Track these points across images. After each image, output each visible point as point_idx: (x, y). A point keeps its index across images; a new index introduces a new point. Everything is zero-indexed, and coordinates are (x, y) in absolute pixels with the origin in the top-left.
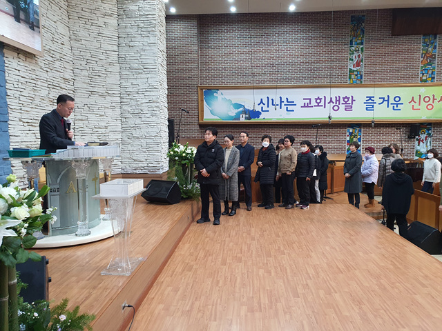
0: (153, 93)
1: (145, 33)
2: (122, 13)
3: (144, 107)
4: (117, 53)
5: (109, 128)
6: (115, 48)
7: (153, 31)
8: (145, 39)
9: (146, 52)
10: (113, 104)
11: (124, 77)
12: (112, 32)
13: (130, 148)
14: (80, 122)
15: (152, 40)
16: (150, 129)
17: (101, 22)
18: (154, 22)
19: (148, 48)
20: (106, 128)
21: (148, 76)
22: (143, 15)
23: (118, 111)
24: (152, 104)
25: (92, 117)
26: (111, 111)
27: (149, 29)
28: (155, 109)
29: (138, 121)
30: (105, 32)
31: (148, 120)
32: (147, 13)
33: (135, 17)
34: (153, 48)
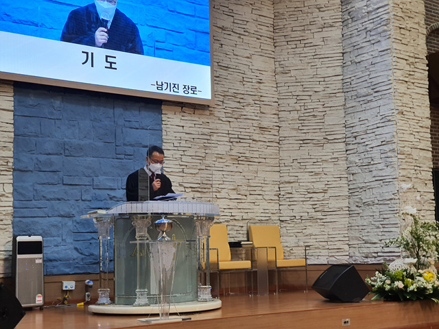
0: (386, 130)
1: (374, 37)
2: (347, 17)
3: (376, 153)
4: (341, 77)
5: (329, 191)
6: (339, 71)
7: (385, 31)
8: (376, 47)
9: (377, 67)
10: (336, 155)
11: (350, 111)
12: (332, 49)
13: (360, 221)
14: (287, 185)
15: (384, 45)
16: (385, 189)
17: (317, 39)
18: (386, 17)
19: (378, 59)
20: (325, 191)
21: (380, 102)
22: (371, 12)
23: (343, 164)
24: (386, 148)
25: (305, 177)
26: (331, 165)
27: (380, 30)
28: (389, 154)
29: (369, 178)
30: (324, 51)
31: (381, 173)
32: (376, 7)
33: (362, 17)
34: (386, 58)
